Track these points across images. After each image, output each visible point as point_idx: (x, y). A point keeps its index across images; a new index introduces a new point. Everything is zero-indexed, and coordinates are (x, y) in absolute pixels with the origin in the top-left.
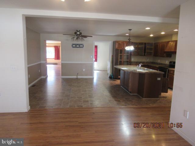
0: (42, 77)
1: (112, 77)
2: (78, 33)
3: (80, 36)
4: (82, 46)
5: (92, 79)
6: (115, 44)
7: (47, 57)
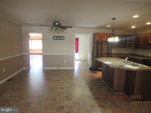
0: (24, 69)
1: (93, 68)
2: (57, 24)
3: (59, 27)
4: (63, 38)
5: (73, 70)
6: (95, 36)
7: (30, 48)
